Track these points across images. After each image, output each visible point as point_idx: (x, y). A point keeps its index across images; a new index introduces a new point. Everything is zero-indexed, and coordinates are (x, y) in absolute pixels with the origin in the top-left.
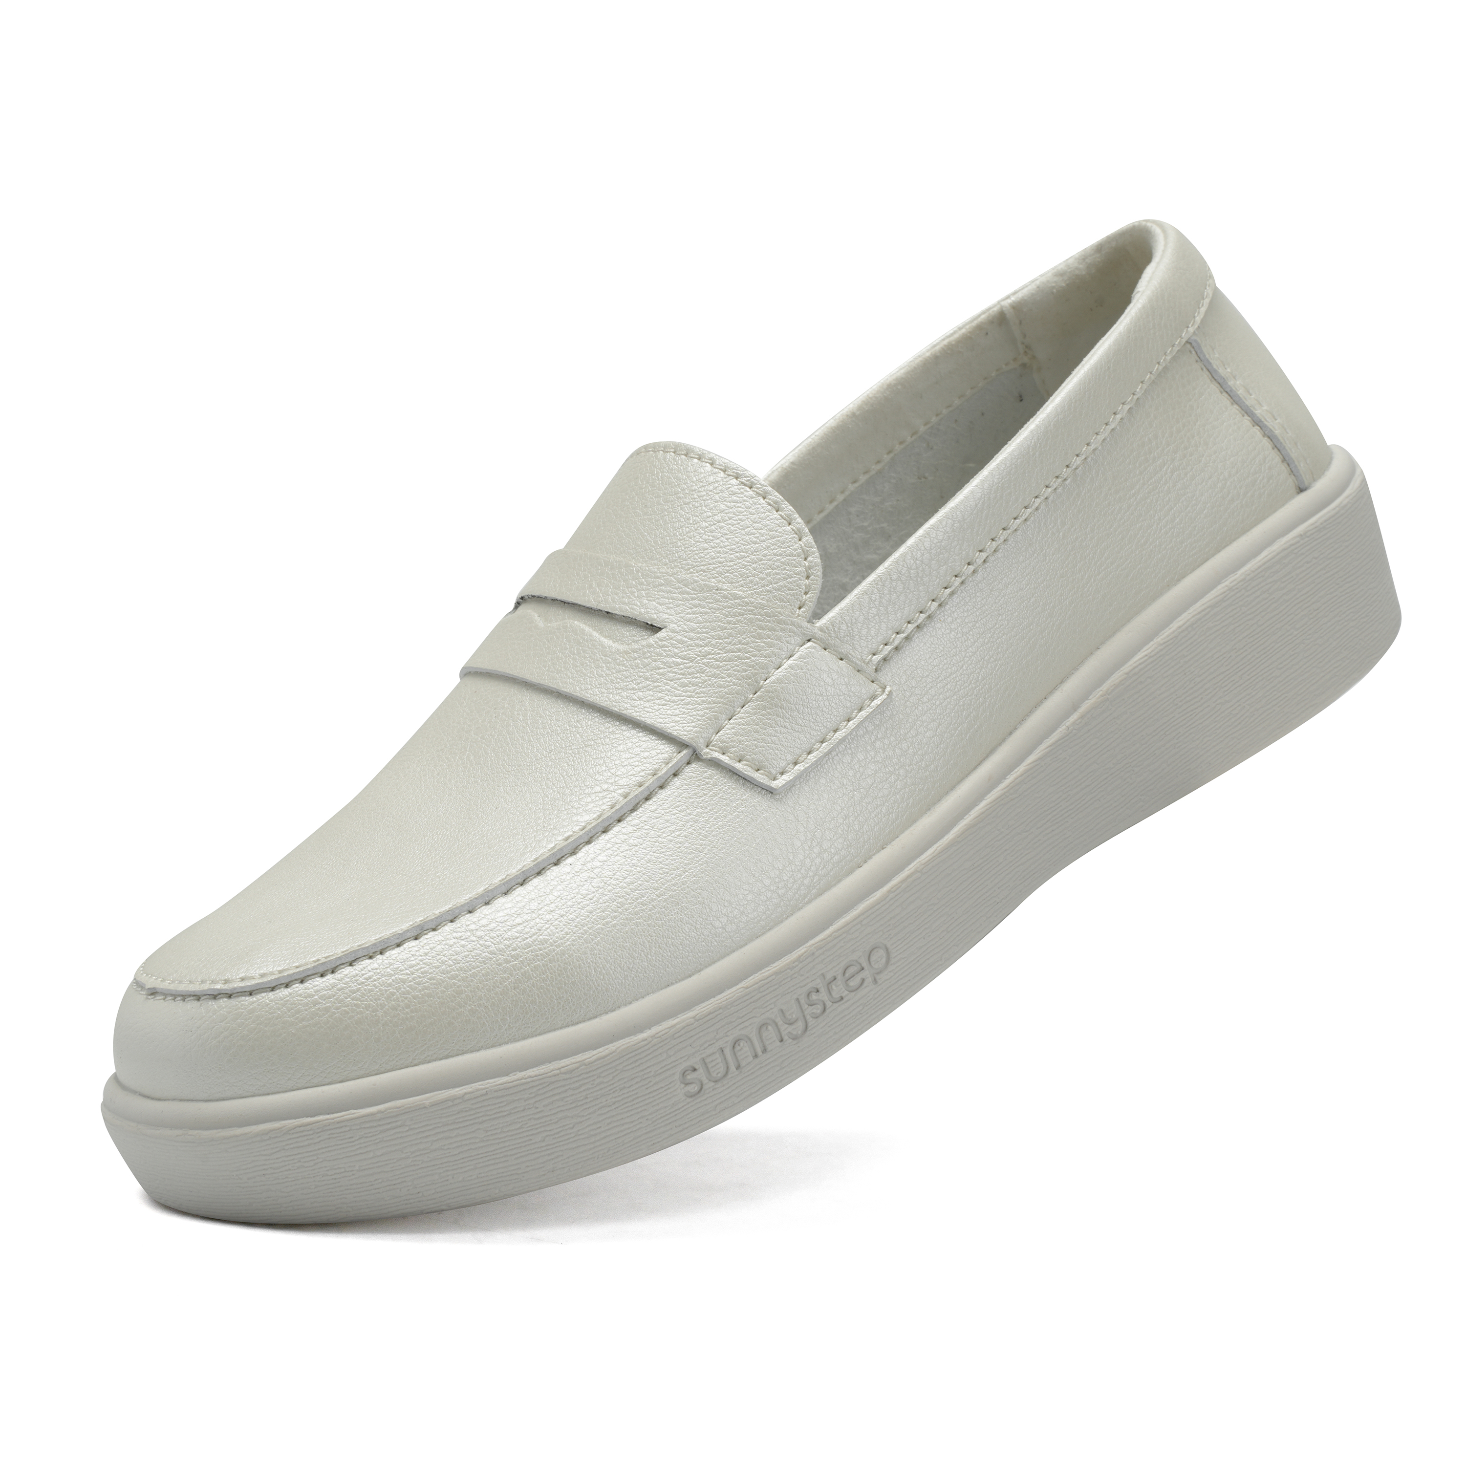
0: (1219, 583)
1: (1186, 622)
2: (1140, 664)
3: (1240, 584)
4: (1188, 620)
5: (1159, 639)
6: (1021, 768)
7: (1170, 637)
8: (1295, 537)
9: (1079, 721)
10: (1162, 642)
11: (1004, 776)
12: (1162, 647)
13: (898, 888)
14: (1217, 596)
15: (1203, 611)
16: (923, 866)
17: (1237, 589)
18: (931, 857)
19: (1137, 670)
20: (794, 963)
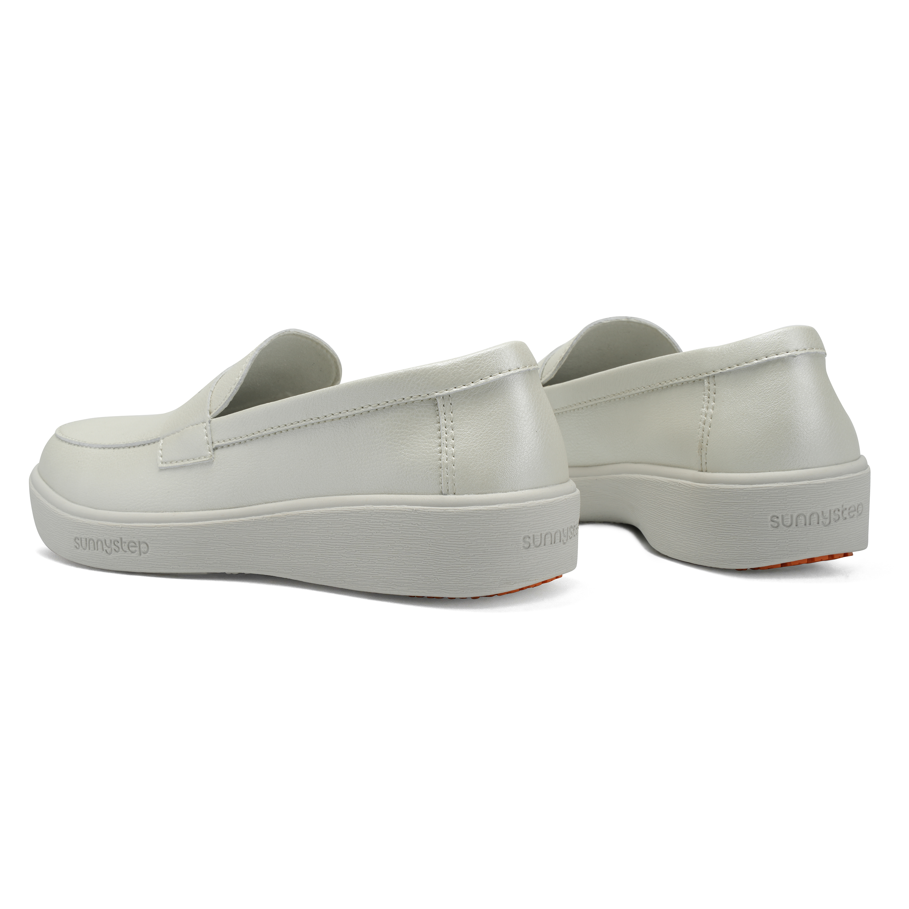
0: (364, 505)
1: (336, 511)
2: (307, 514)
3: (370, 511)
4: (338, 510)
5: (321, 510)
6: (236, 520)
7: (326, 512)
8: (411, 509)
9: (269, 518)
10: (321, 511)
11: (229, 518)
12: (320, 513)
13: (159, 527)
14: (357, 509)
15: (346, 511)
16: (173, 526)
17: (367, 512)
18: (178, 525)
19: (304, 515)
20: (114, 526)
